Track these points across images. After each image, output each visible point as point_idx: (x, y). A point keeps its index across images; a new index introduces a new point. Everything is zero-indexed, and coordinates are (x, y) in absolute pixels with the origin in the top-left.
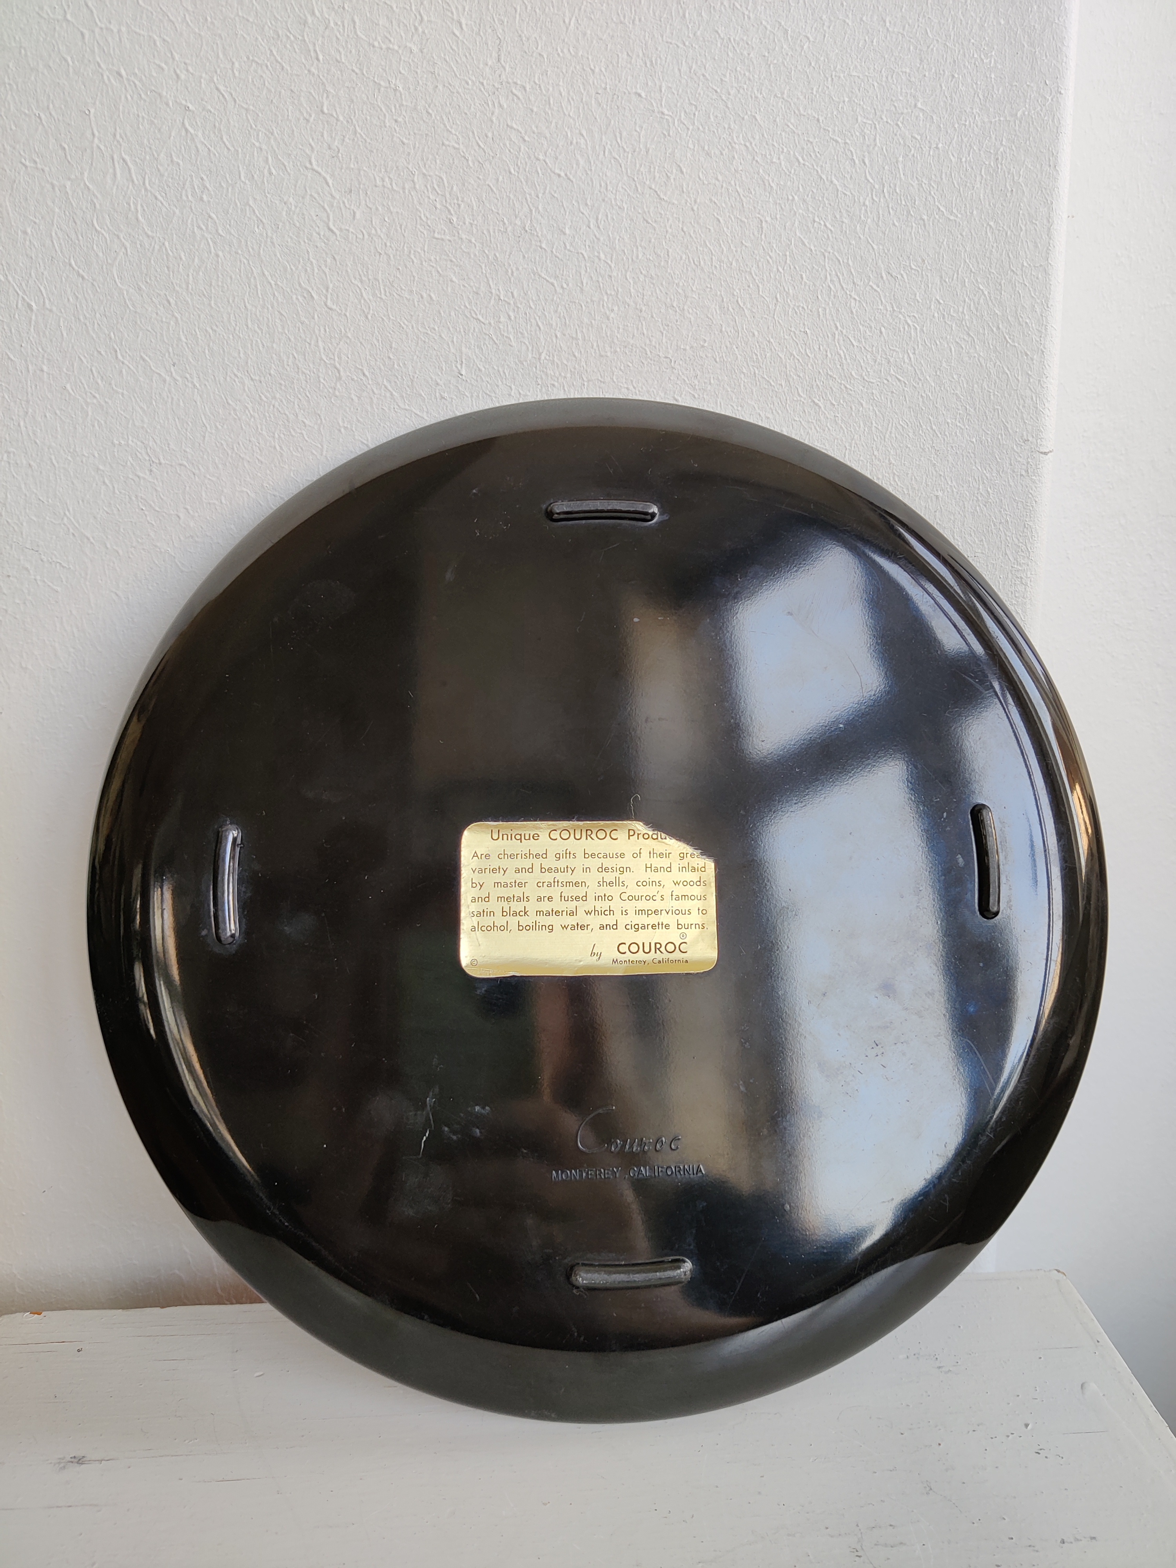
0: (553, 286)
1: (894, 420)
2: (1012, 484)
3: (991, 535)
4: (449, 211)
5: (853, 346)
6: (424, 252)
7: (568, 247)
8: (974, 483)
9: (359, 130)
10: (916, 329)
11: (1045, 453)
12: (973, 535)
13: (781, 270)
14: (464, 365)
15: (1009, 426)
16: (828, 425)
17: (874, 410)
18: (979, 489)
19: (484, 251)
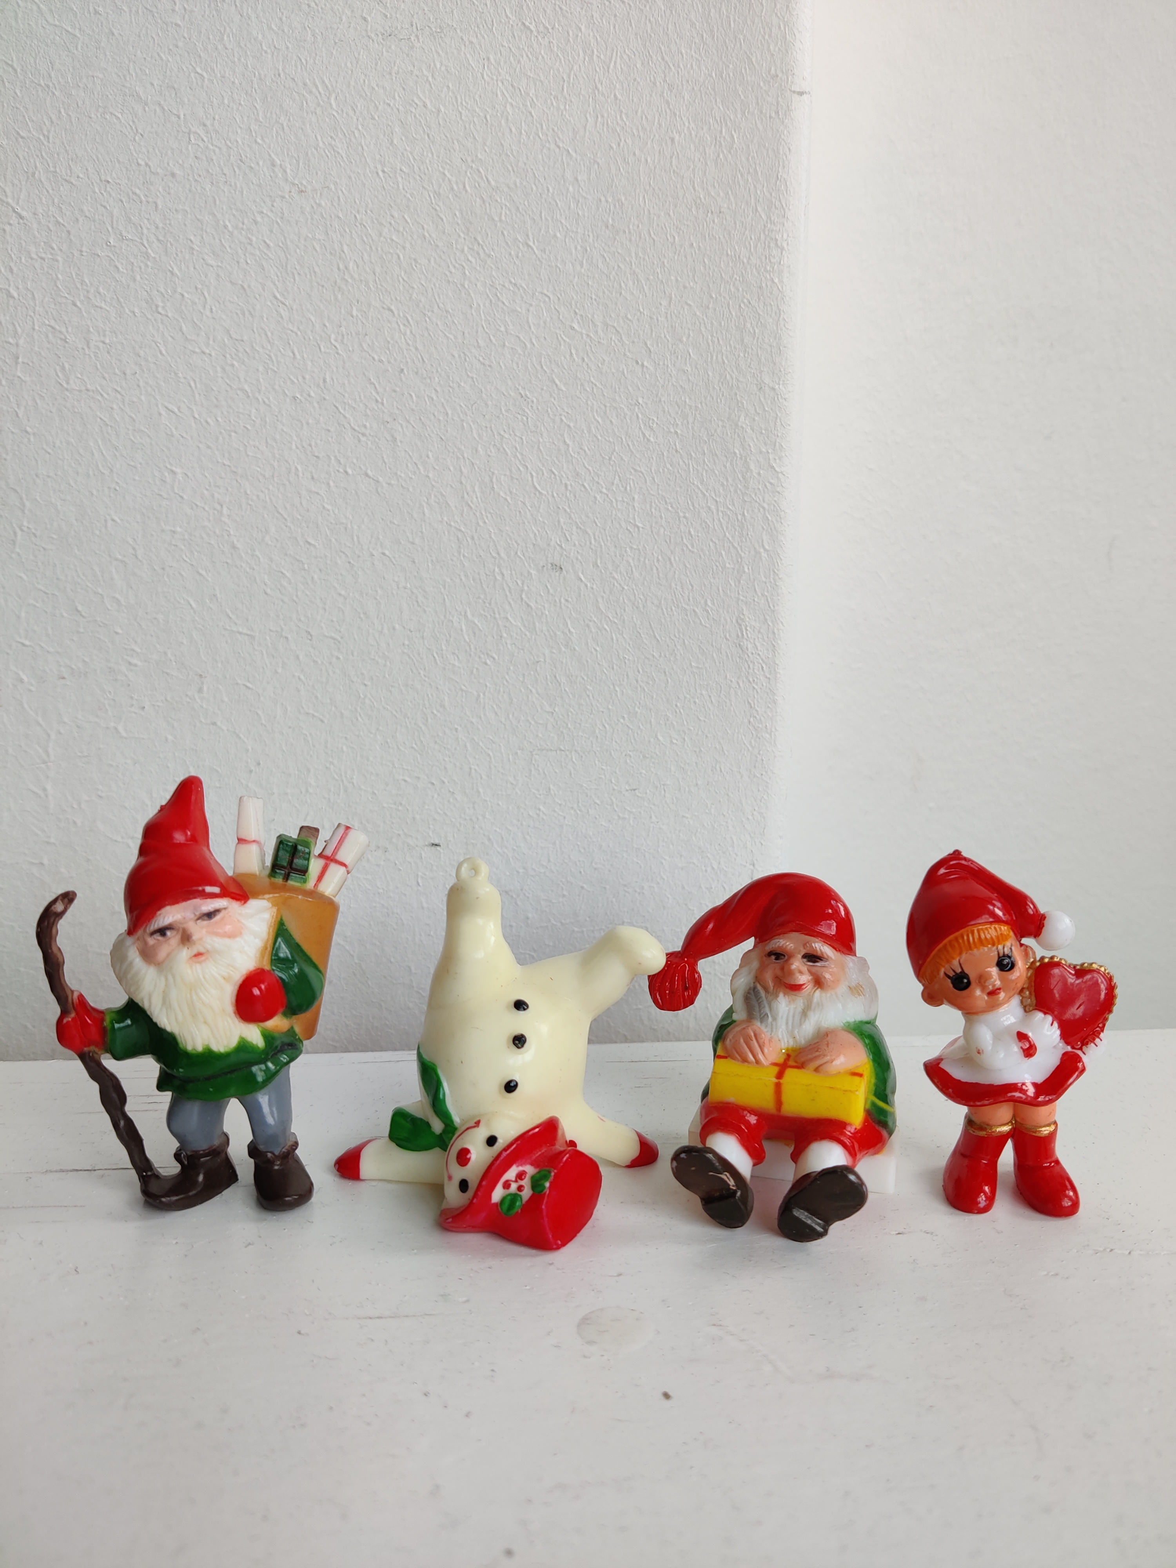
1: (619, 47)
2: (761, 128)
3: (737, 187)
8: (716, 126)
11: (801, 94)
12: (717, 187)
15: (754, 60)
16: (542, 53)
17: (594, 36)
18: (721, 132)
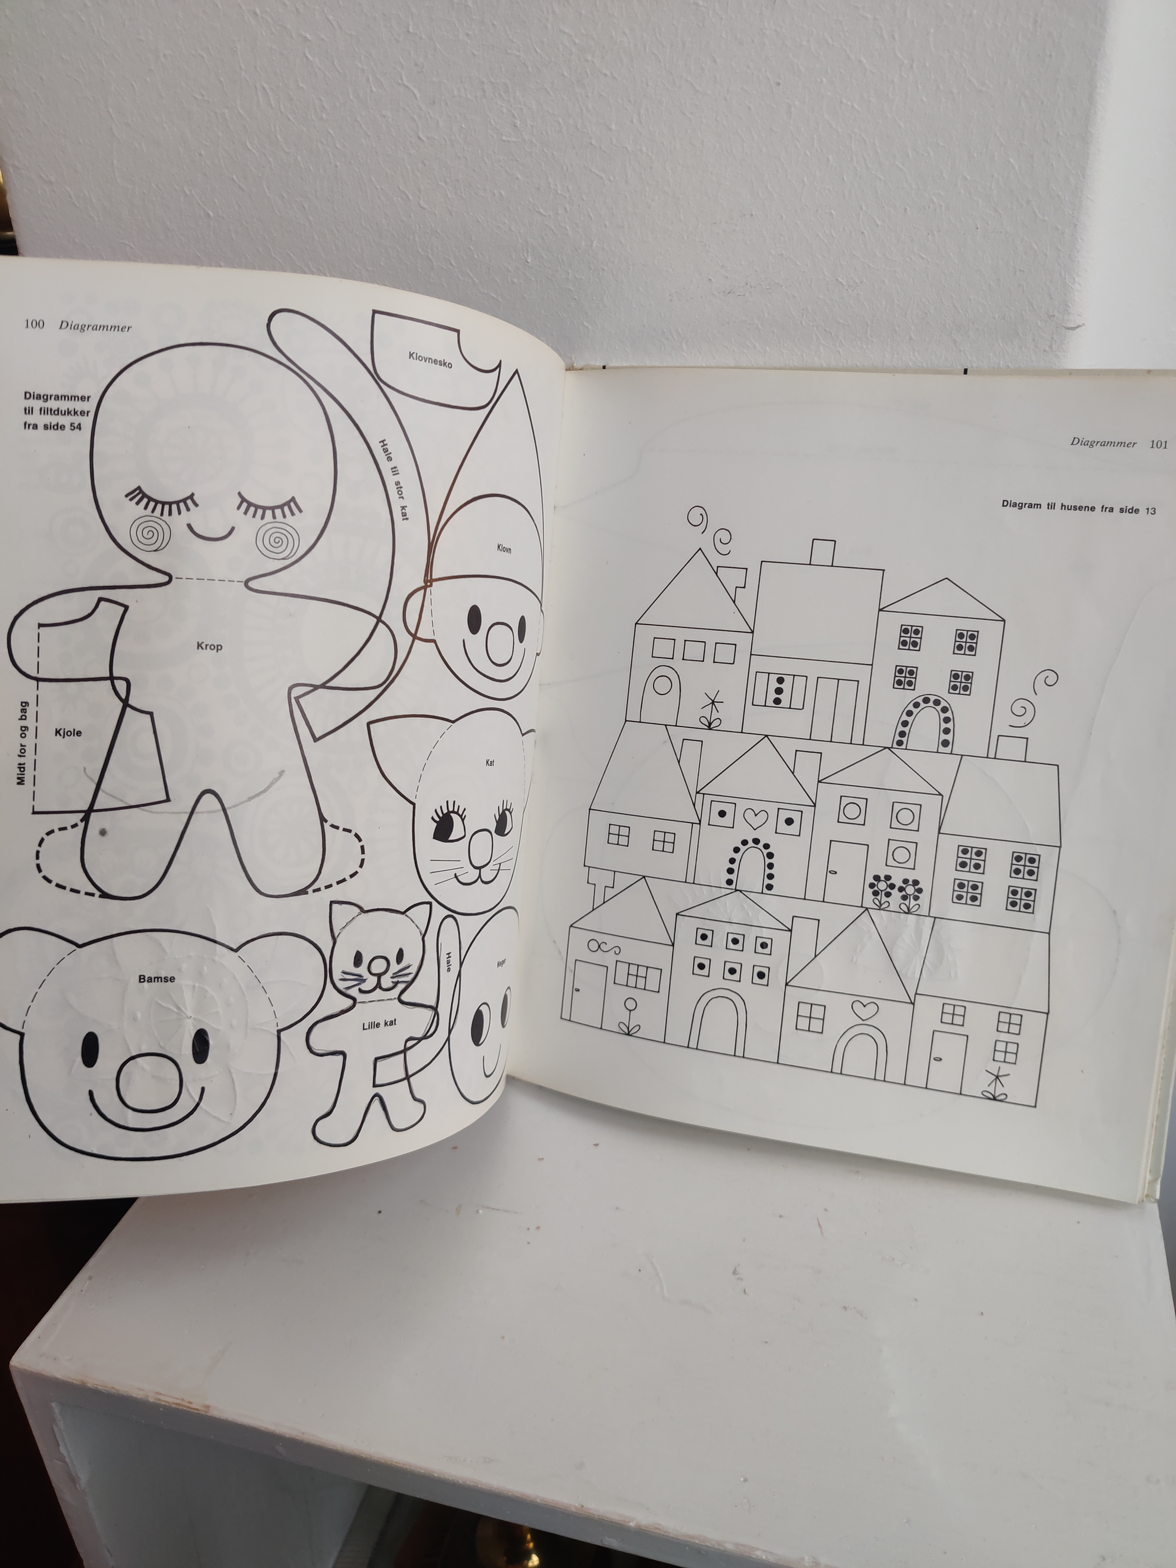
0: (601, 178)
4: (514, 116)
5: (878, 225)
6: (495, 153)
7: (614, 142)
9: (438, 46)
10: (941, 206)
11: (1075, 328)
13: (808, 153)
14: (529, 254)
15: (1034, 302)
17: (896, 287)
19: (543, 151)
